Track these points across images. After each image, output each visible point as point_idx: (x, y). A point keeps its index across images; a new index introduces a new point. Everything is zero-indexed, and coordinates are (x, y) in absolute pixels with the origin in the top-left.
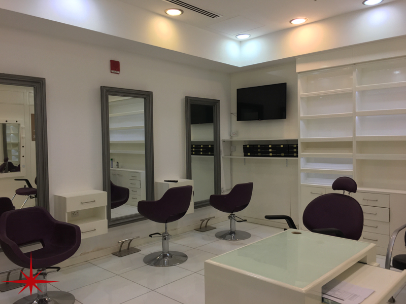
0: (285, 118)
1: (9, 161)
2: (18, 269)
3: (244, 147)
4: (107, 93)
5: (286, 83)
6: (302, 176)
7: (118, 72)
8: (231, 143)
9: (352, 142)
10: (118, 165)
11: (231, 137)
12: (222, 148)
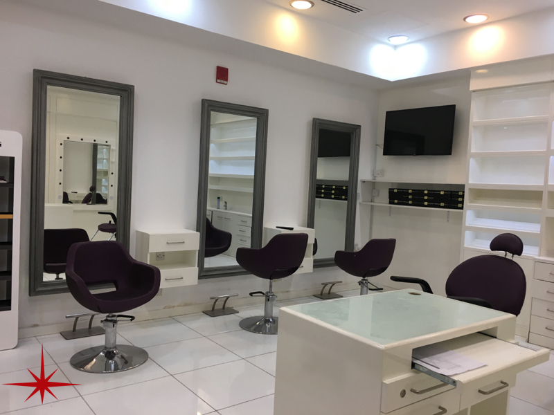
0: (450, 154)
1: (97, 192)
2: (88, 315)
3: (390, 192)
4: (210, 108)
5: (454, 106)
6: (468, 235)
7: (225, 82)
8: (373, 186)
9: (542, 192)
10: (226, 206)
11: (375, 177)
12: (359, 190)
